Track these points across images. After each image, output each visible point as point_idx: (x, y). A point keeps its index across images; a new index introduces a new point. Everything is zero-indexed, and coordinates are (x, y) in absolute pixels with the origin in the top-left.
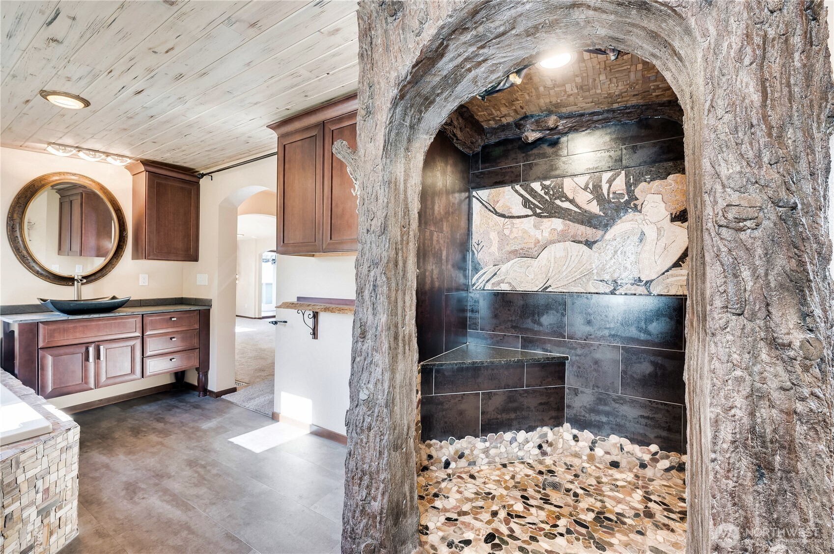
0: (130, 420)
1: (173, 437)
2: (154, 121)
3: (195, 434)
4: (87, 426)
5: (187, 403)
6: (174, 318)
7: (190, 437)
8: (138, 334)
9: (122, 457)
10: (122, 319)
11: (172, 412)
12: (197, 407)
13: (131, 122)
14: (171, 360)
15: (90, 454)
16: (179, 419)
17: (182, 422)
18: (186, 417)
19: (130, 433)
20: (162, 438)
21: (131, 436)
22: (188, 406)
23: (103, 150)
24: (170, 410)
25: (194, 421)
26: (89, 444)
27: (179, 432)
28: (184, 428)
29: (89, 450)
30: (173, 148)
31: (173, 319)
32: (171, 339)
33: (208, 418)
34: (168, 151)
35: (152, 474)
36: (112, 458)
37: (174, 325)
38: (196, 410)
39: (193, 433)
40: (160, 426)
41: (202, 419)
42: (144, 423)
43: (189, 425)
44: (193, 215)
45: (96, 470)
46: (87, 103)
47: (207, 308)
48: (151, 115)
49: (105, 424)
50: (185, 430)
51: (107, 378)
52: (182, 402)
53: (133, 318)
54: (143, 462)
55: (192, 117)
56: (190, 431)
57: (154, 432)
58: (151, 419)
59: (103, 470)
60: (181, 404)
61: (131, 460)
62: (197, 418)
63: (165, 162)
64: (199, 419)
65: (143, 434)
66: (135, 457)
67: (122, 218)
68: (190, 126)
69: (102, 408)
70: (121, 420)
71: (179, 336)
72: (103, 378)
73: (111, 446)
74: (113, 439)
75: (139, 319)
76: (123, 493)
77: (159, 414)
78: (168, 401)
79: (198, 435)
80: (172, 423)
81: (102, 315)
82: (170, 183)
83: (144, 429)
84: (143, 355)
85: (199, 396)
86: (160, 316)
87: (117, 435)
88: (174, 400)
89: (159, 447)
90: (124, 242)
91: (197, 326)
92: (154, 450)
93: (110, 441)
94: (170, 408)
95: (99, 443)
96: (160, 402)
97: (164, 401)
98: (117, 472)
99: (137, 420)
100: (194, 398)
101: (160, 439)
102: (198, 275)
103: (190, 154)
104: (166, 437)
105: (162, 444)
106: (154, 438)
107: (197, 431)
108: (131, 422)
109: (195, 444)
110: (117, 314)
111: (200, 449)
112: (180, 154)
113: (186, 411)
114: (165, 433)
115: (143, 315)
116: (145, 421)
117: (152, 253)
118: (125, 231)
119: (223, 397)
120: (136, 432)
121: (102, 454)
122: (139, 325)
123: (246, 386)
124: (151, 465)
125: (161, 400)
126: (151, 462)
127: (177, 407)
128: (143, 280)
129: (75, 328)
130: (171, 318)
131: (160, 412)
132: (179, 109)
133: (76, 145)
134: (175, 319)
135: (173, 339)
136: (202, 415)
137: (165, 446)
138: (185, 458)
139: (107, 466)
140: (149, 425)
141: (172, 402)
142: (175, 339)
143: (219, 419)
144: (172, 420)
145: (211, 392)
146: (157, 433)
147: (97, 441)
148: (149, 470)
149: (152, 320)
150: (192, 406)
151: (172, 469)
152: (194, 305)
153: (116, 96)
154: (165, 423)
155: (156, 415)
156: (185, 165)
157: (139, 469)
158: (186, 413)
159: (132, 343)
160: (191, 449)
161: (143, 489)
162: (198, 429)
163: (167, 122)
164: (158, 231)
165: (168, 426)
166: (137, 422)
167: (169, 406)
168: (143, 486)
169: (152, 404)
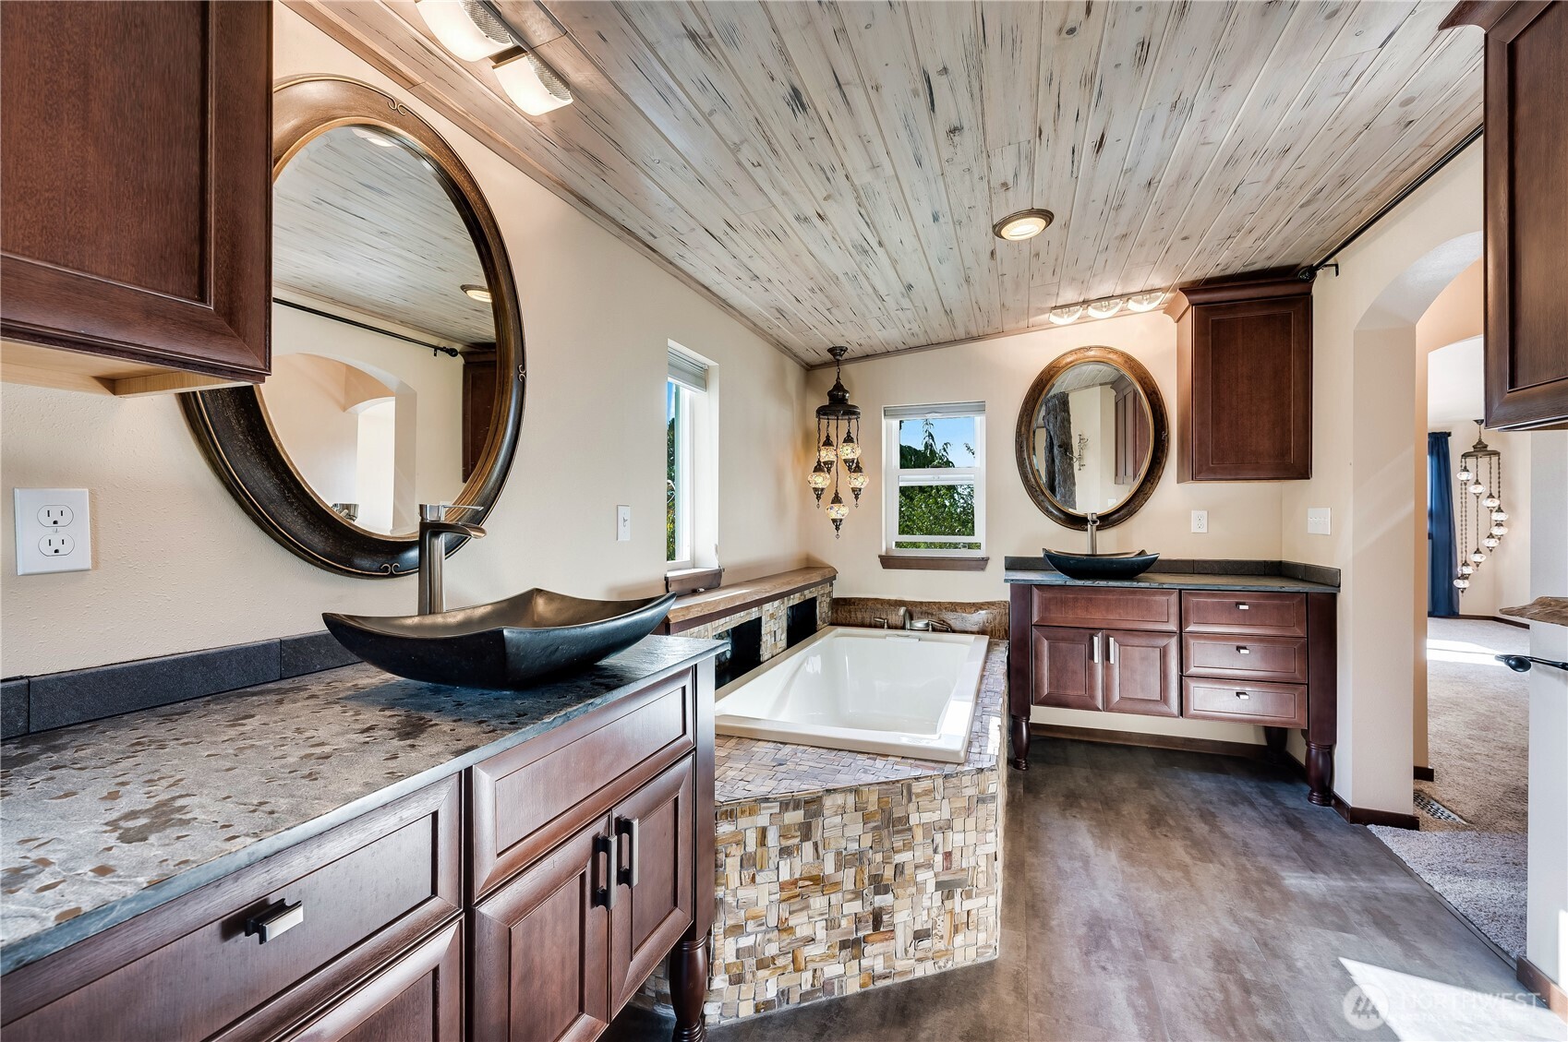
0: (1157, 792)
1: (1213, 868)
2: (1160, 191)
3: (1262, 890)
4: (1096, 771)
5: (1277, 803)
6: (1244, 604)
7: (1246, 890)
8: (1173, 627)
9: (1113, 857)
10: (1143, 593)
11: (1236, 811)
12: (1294, 822)
13: (1125, 215)
14: (1238, 694)
15: (1078, 823)
16: (1241, 833)
17: (1246, 845)
18: (1260, 836)
19: (1147, 816)
20: (1193, 858)
21: (1145, 822)
22: (1276, 812)
23: (1118, 292)
24: (1234, 804)
25: (1272, 855)
26: (1084, 804)
27: (1231, 863)
28: (1243, 860)
29: (1078, 816)
30: (1226, 233)
31: (1242, 607)
32: (1239, 648)
33: (1311, 865)
34: (1221, 245)
35: (1141, 927)
36: (1100, 851)
37: (1245, 619)
38: (1290, 832)
39: (1257, 883)
40: (1201, 828)
41: (1294, 860)
42: (1177, 809)
43: (1259, 858)
44: (1295, 371)
45: (1070, 858)
46: (1048, 216)
47: (1329, 590)
48: (1145, 182)
49: (1120, 780)
50: (1244, 866)
51: (1121, 698)
52: (1267, 797)
53: (1163, 594)
54: (1138, 889)
55: (1224, 135)
56: (1255, 874)
57: (1184, 838)
58: (1192, 806)
59: (1078, 864)
60: (1264, 801)
61: (1123, 872)
62: (1282, 851)
63: (1229, 272)
64: (1288, 858)
65: (1164, 830)
66: (1133, 870)
67: (1160, 406)
68: (1231, 161)
69: (1130, 748)
70: (1145, 784)
71: (1256, 646)
72: (1116, 697)
73: (1109, 825)
74: (1118, 813)
75: (1174, 598)
76: (1082, 931)
77: (1211, 803)
78: (1239, 782)
79: (1268, 894)
80: (1225, 836)
81: (1112, 583)
82: (1240, 315)
83: (1172, 822)
84: (1182, 671)
85: (1310, 800)
86: (1214, 596)
87: (1127, 809)
88: (1252, 784)
89: (1179, 874)
90: (1163, 451)
91: (1300, 632)
92: (1168, 876)
93: (1111, 816)
94: (1237, 799)
95: (1097, 811)
96: (1223, 777)
97: (1232, 779)
98: (1093, 884)
99: (1168, 796)
100: (1297, 799)
101: (1188, 860)
102: (1310, 510)
103: (1269, 233)
104: (1200, 860)
105: (1185, 869)
106: (1179, 850)
107: (1269, 884)
108: (1157, 796)
109: (1251, 915)
110: (1135, 584)
111: (1255, 933)
112: (1249, 241)
113: (1267, 823)
114: (1203, 851)
115: (1180, 590)
116: (1180, 804)
117: (1204, 468)
118: (1164, 430)
119: (1371, 827)
120: (1157, 819)
121: (1092, 833)
122: (1174, 610)
123: (1457, 827)
124: (1149, 905)
125: (1228, 774)
126: (1152, 898)
127: (1252, 804)
128: (1198, 523)
129: (1076, 600)
130: (1238, 604)
131: (1215, 799)
132: (1188, 133)
133: (1081, 300)
134: (1246, 607)
135: (1242, 651)
136: (1299, 850)
137: (1189, 880)
138: (1217, 935)
139: (1086, 862)
140: (1183, 817)
141: (1248, 787)
142: (1246, 652)
143: (1338, 883)
144: (1228, 829)
145: (1340, 804)
146: (1189, 843)
147: (1094, 805)
148: (1140, 915)
149: (1198, 603)
150: (1283, 814)
151: (1181, 945)
152: (1302, 580)
153: (1074, 175)
154: (1214, 828)
155: (1204, 802)
156: (1274, 263)
157: (1126, 901)
158: (1265, 827)
159: (1162, 642)
160: (1236, 921)
161: (1111, 947)
162: (1272, 881)
163: (1182, 178)
164: (1217, 420)
165: (1215, 839)
166: (1167, 800)
167: (1236, 793)
168: (1116, 942)
169: (1209, 774)
